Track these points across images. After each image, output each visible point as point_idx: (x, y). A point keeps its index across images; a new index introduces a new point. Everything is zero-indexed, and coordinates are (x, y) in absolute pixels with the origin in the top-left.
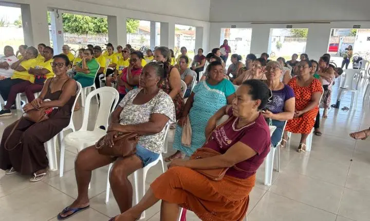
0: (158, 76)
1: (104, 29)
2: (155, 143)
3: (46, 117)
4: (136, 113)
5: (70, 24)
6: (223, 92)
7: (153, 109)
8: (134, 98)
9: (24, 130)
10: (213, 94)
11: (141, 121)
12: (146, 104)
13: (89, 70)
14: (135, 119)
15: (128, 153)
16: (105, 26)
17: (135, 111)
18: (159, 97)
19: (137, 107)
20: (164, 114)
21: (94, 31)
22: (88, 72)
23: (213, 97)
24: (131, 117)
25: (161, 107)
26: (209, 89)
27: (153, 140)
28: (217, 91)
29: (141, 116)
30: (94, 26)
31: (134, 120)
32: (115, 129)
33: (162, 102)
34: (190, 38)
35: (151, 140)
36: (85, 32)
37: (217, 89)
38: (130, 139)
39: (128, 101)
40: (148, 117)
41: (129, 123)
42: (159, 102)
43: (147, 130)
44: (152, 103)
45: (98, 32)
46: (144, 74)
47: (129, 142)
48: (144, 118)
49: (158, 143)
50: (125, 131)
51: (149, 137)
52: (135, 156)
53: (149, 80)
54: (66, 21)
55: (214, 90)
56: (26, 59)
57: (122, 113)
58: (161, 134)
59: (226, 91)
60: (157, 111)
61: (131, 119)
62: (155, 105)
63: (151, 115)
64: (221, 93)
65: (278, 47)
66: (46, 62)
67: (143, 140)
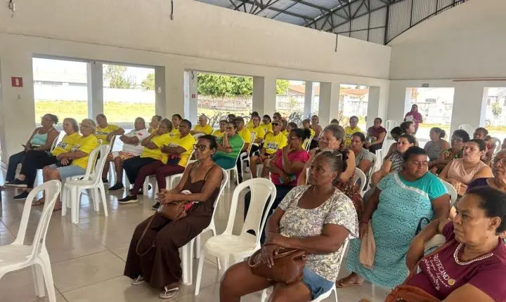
0: (335, 170)
1: (245, 89)
2: (328, 267)
3: (184, 214)
4: (304, 221)
5: (204, 84)
6: (426, 192)
7: (326, 217)
8: (299, 198)
9: (158, 229)
10: (411, 194)
11: (310, 233)
12: (316, 209)
13: (231, 148)
14: (302, 230)
15: (291, 280)
16: (246, 86)
17: (302, 218)
18: (336, 199)
19: (304, 213)
20: (342, 226)
21: (233, 93)
22: (230, 150)
23: (411, 198)
24: (296, 226)
25: (338, 216)
26: (404, 186)
27: (325, 261)
28: (417, 190)
29: (311, 226)
30: (233, 86)
31: (299, 230)
32: (275, 241)
33: (341, 209)
34: (358, 100)
35: (323, 261)
36: (221, 94)
37: (416, 187)
38: (296, 259)
39: (292, 202)
40: (320, 228)
41: (294, 234)
42: (337, 208)
43: (318, 246)
44: (325, 208)
45: (237, 94)
46: (315, 168)
47: (294, 262)
48: (315, 229)
49: (332, 266)
50: (288, 246)
51: (321, 256)
52: (301, 284)
53: (323, 177)
54: (201, 81)
55: (411, 188)
56: (159, 133)
57: (283, 219)
58: (337, 253)
59: (432, 190)
60: (334, 220)
61: (296, 228)
62: (330, 212)
63: (324, 225)
64: (423, 193)
65: (496, 113)
66: (182, 139)
67: (312, 261)
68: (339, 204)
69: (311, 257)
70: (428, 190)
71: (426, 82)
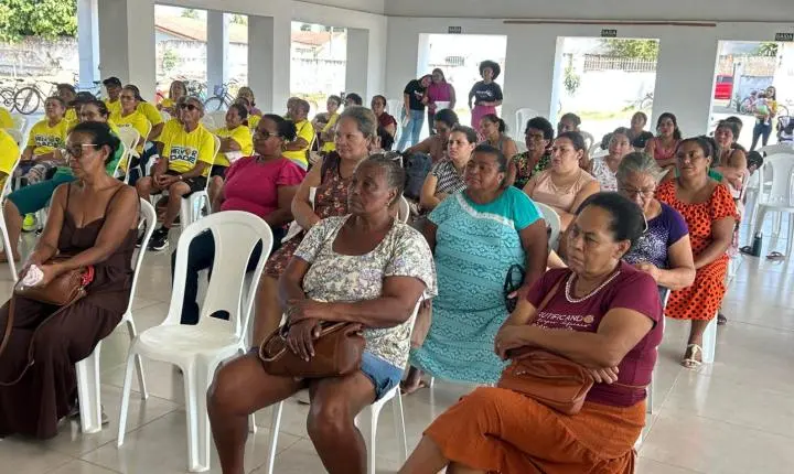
0: (394, 185)
2: (395, 345)
4: (353, 276)
6: (510, 218)
7: (388, 265)
8: (333, 239)
10: (487, 225)
11: (364, 295)
12: (370, 255)
14: (351, 291)
15: (349, 367)
17: (348, 272)
18: (399, 236)
19: (350, 261)
20: (416, 278)
24: (339, 285)
25: (408, 263)
26: (474, 213)
27: (390, 337)
28: (497, 218)
29: (365, 284)
31: (346, 292)
33: (411, 250)
35: (386, 337)
37: (492, 212)
39: (321, 246)
40: (379, 286)
41: (336, 297)
44: (384, 251)
46: (361, 184)
48: (372, 287)
49: (401, 345)
51: (384, 331)
52: (360, 376)
53: (374, 198)
58: (406, 324)
60: (403, 270)
61: (339, 289)
62: (393, 255)
63: (384, 279)
64: (506, 221)
67: (371, 338)
68: (408, 242)
69: (369, 333)
70: (512, 217)
71: (455, 23)
